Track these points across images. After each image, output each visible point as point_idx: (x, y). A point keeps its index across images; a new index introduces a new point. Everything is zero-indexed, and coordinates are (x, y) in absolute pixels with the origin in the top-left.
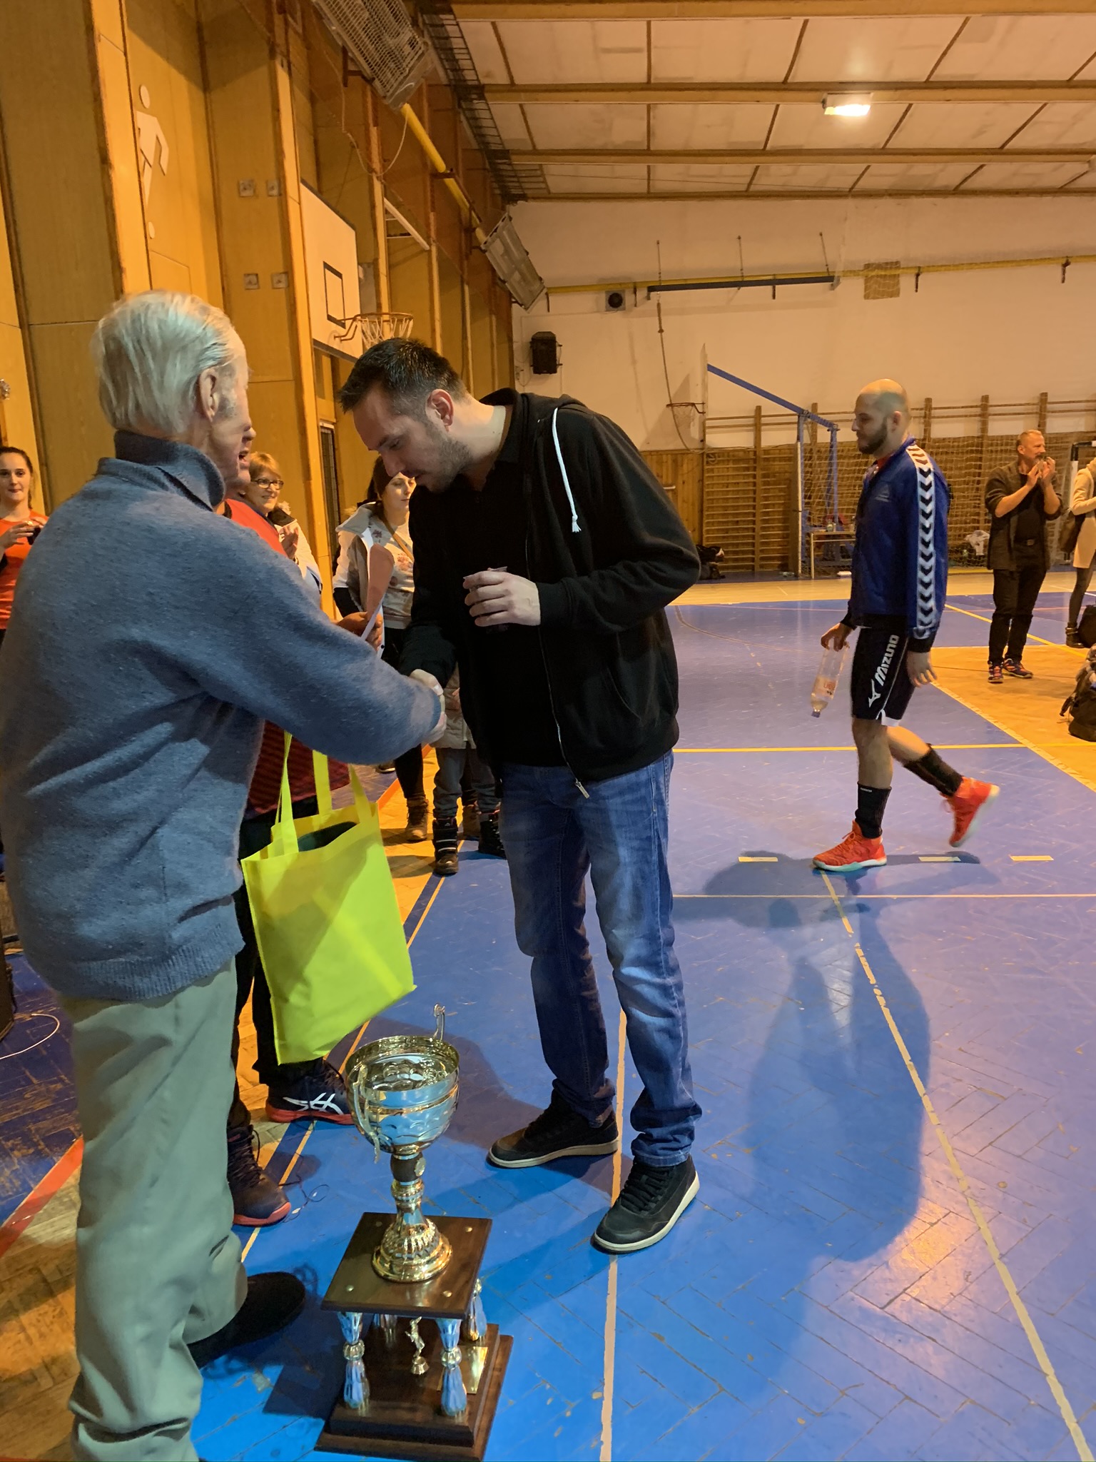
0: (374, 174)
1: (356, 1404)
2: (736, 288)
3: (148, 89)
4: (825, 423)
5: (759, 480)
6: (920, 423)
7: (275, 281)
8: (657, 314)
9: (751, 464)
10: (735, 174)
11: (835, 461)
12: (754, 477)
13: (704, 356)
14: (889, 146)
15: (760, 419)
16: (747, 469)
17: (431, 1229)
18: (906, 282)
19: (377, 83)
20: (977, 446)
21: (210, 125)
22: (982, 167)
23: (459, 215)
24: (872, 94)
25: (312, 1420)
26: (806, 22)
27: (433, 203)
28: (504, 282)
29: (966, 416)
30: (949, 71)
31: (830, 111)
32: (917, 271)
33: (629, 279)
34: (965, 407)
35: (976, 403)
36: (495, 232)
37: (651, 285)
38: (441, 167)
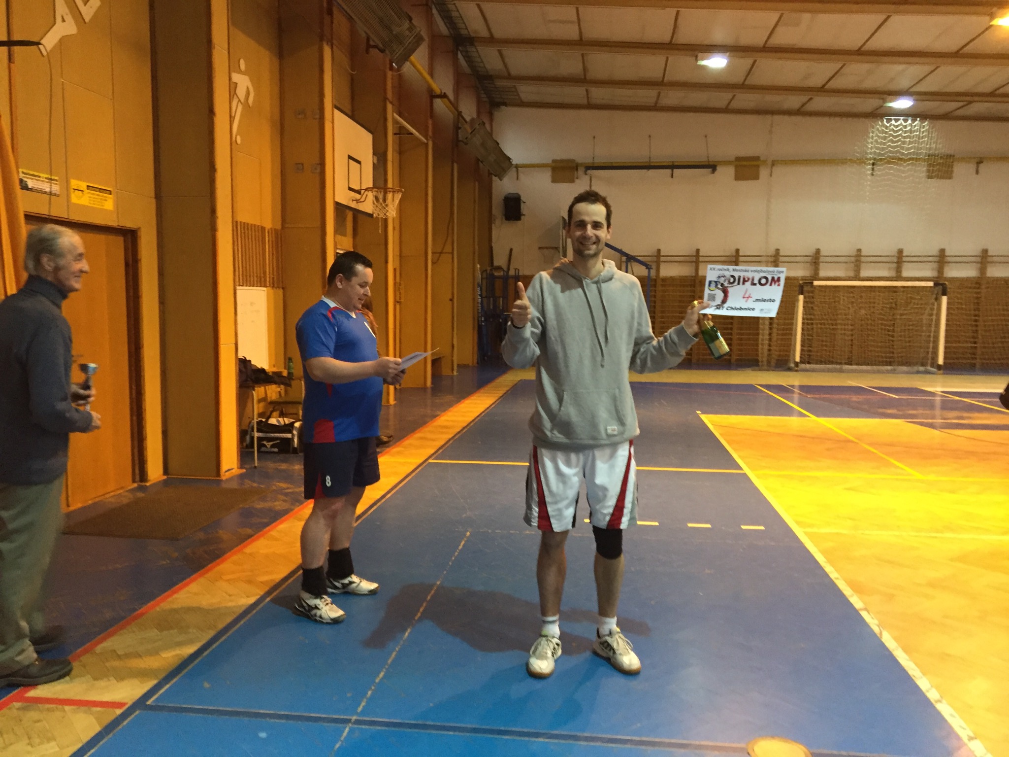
0: (387, 101)
2: (646, 170)
3: (245, 61)
7: (313, 169)
8: (589, 184)
10: (647, 95)
14: (746, 83)
18: (764, 172)
19: (387, 52)
21: (281, 80)
22: (811, 99)
24: (728, 53)
26: (678, 11)
27: (432, 113)
29: (804, 262)
30: (777, 40)
31: (700, 62)
32: (771, 164)
33: (574, 160)
34: (804, 256)
35: (811, 254)
36: (474, 131)
37: (587, 165)
38: (438, 92)
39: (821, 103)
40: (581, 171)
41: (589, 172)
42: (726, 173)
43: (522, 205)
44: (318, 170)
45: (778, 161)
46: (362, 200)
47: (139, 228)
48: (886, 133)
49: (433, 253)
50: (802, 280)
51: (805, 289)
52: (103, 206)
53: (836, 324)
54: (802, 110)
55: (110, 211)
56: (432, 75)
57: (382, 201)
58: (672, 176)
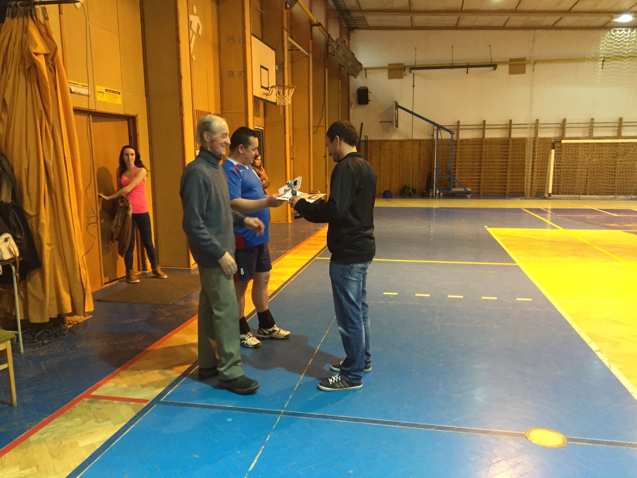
0: (284, 29)
2: (450, 69)
3: (196, 7)
6: (533, 130)
7: (240, 75)
8: (413, 79)
10: (451, 19)
14: (519, 8)
15: (459, 127)
18: (528, 68)
21: (218, 17)
22: (561, 18)
27: (311, 36)
29: (555, 128)
32: (534, 63)
33: (402, 64)
34: (555, 124)
35: (560, 122)
36: (338, 47)
37: (411, 67)
38: (315, 22)
39: (568, 20)
40: (407, 71)
41: (413, 71)
42: (503, 69)
43: (369, 94)
44: (242, 76)
45: (538, 61)
46: (269, 94)
47: (137, 115)
48: (613, 39)
49: (313, 127)
50: (554, 139)
51: (556, 145)
52: (114, 101)
53: (576, 168)
54: (556, 25)
55: (120, 105)
56: (311, 11)
57: (281, 94)
58: (467, 73)
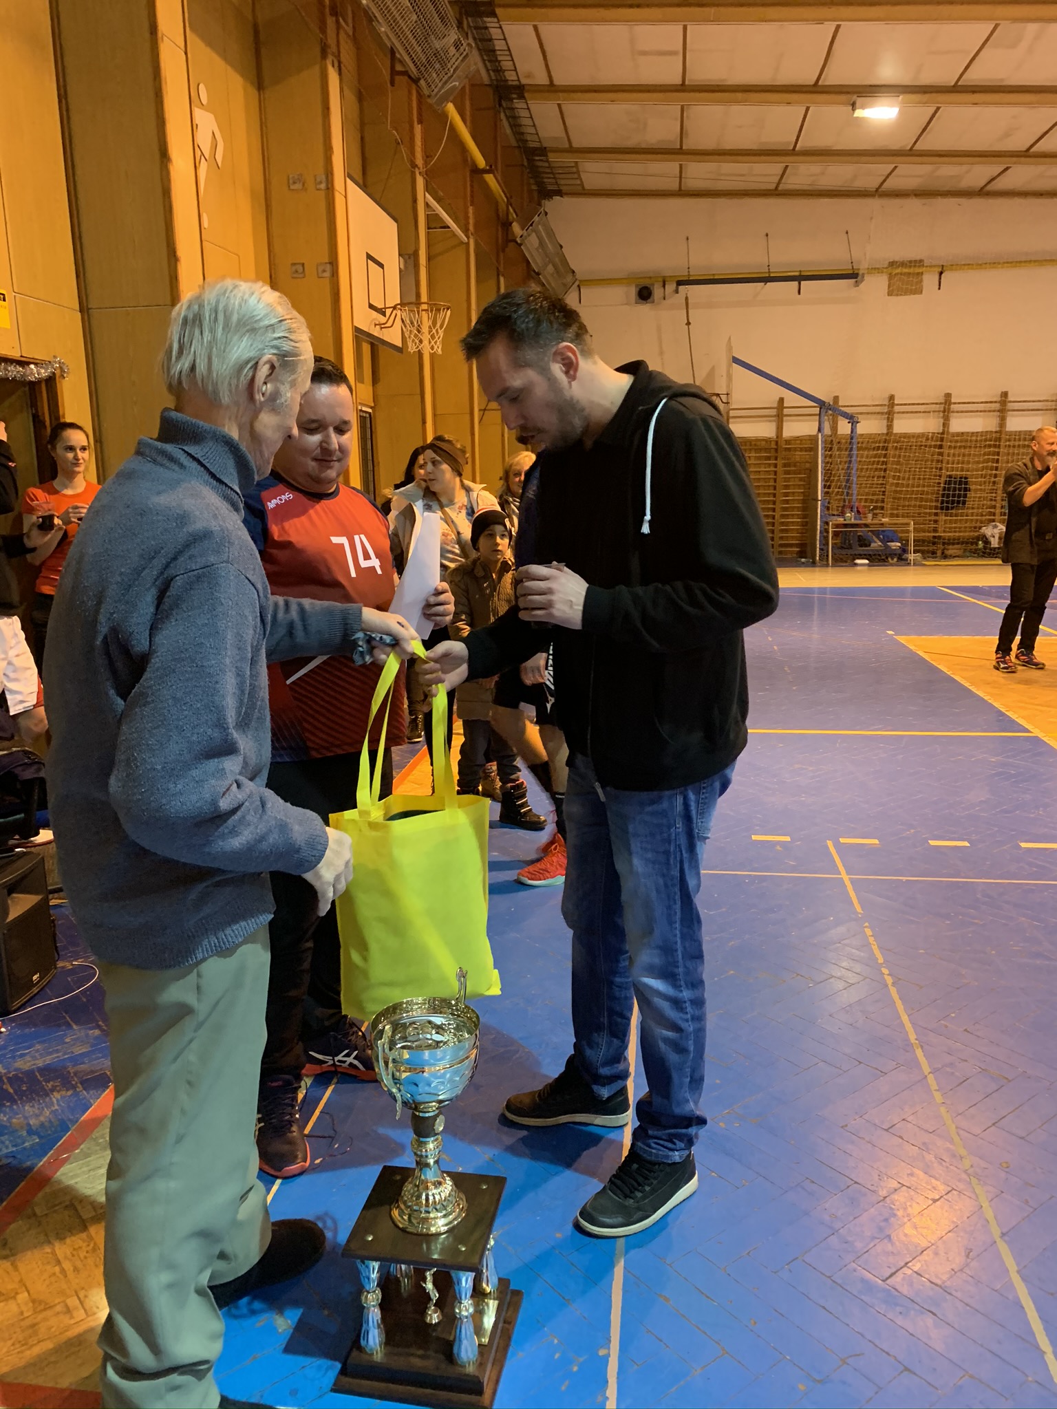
0: (417, 169)
1: (371, 1350)
2: (763, 284)
3: (205, 86)
4: (845, 415)
5: (780, 469)
6: (938, 417)
7: (321, 269)
8: (685, 307)
9: (773, 454)
10: (765, 173)
11: (855, 452)
12: (776, 466)
13: (730, 348)
14: (918, 147)
15: (782, 410)
16: (768, 458)
17: (448, 1186)
18: (930, 280)
19: (422, 82)
20: (995, 441)
21: (263, 125)
22: (1007, 169)
23: (497, 210)
24: (901, 97)
25: (330, 1363)
26: (838, 27)
27: (472, 196)
28: (538, 274)
29: (985, 411)
30: (977, 75)
31: (859, 113)
32: (940, 270)
33: (658, 273)
34: (986, 402)
35: (995, 398)
36: (530, 226)
37: (680, 278)
38: (481, 163)
40: (670, 287)
41: (683, 288)
42: (876, 285)
44: (327, 274)
45: (949, 265)
46: (387, 325)
54: (989, 188)
55: (6, 329)
58: (799, 290)
